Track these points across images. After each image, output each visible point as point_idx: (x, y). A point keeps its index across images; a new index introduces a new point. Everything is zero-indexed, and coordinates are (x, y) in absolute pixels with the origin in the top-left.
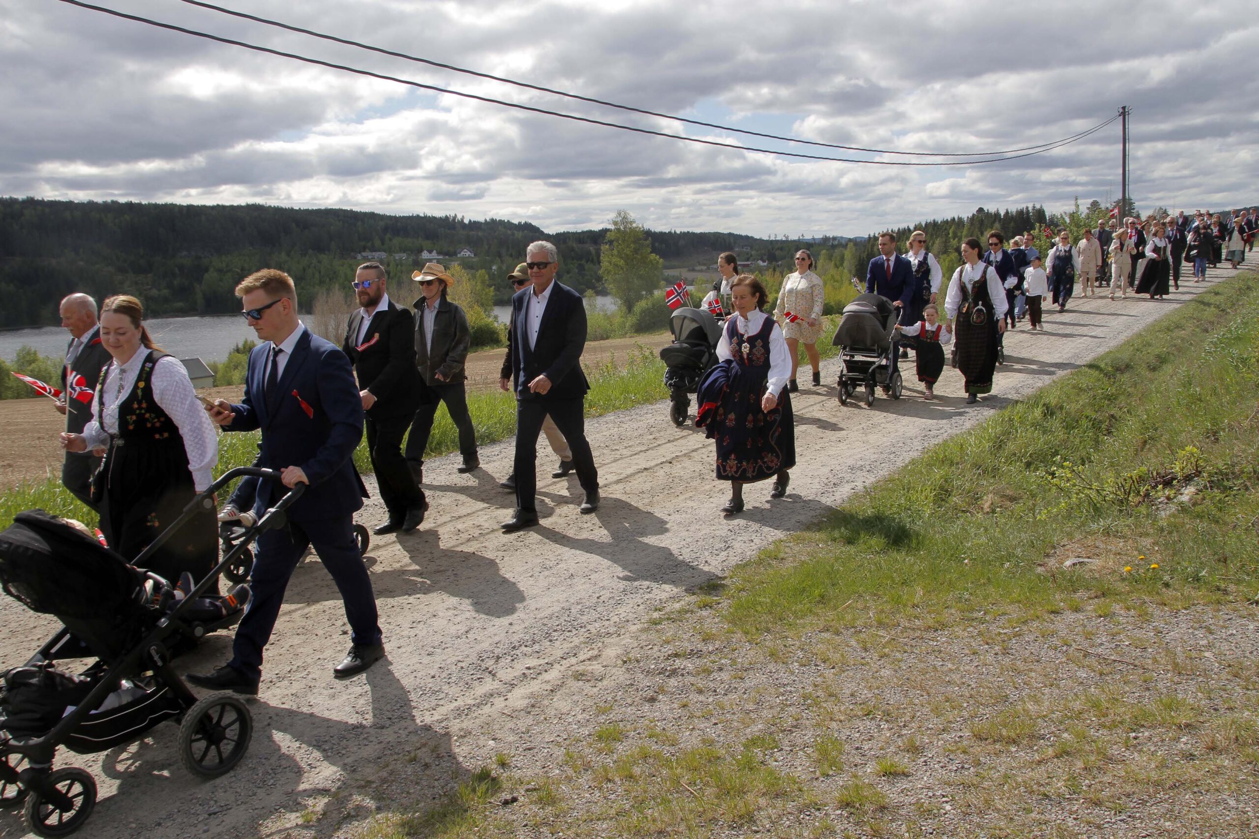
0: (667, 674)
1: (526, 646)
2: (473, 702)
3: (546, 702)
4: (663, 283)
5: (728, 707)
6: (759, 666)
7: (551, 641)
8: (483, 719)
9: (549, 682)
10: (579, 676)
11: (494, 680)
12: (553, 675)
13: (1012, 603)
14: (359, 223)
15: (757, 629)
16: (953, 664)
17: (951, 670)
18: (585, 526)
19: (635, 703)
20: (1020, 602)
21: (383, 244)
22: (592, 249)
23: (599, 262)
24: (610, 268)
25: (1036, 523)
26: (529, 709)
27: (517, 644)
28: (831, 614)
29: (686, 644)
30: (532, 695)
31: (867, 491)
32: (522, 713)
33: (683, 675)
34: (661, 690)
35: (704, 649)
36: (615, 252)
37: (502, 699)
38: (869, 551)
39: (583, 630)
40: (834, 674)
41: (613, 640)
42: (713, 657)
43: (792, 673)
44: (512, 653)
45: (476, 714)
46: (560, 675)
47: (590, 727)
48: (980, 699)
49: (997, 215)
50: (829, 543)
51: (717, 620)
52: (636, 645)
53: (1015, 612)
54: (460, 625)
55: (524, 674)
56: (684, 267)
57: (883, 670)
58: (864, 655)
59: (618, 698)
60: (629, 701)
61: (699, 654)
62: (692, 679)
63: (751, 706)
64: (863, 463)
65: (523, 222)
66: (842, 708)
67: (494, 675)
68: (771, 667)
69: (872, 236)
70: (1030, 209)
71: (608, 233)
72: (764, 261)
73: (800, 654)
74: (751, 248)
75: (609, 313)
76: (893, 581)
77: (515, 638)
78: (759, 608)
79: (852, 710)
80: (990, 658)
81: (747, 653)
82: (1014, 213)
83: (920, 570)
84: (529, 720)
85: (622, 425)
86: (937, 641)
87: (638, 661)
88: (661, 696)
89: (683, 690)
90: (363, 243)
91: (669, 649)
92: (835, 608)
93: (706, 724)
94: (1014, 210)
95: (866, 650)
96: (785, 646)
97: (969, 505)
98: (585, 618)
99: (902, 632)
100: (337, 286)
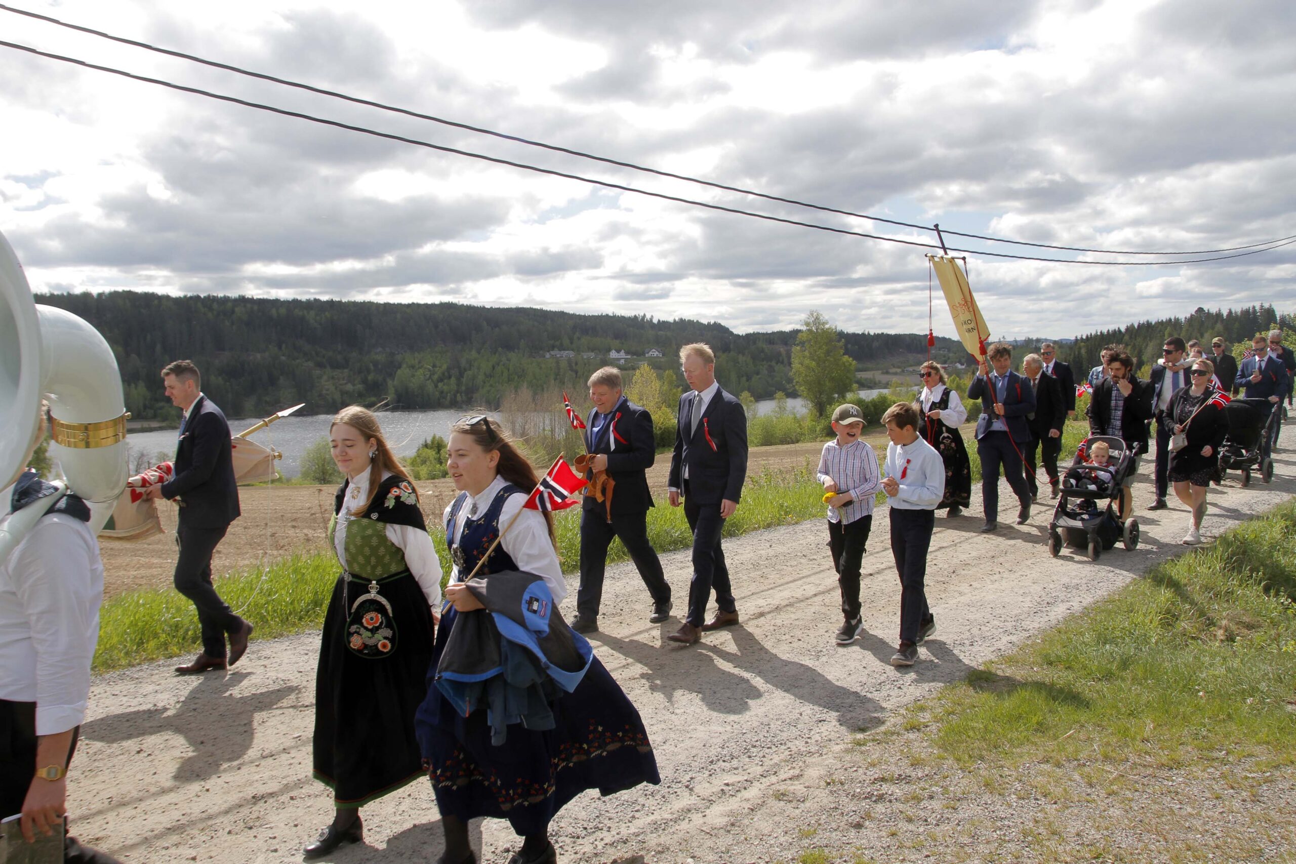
0: (874, 799)
1: (724, 761)
2: (669, 817)
3: (746, 822)
4: (855, 386)
5: (940, 839)
6: (973, 796)
7: (750, 757)
8: (681, 834)
9: (749, 800)
10: (780, 796)
11: (691, 795)
12: (753, 793)
13: (1259, 743)
14: (549, 322)
15: (970, 756)
16: (1193, 808)
17: (1191, 815)
18: (784, 638)
19: (841, 829)
20: (1268, 743)
21: (572, 343)
22: (782, 349)
23: (790, 364)
24: (802, 369)
25: (1280, 654)
26: (729, 828)
27: (715, 759)
28: (1051, 745)
29: (893, 768)
30: (731, 813)
31: (1086, 612)
32: (722, 831)
33: (890, 801)
34: (868, 816)
35: (913, 774)
36: (807, 353)
37: (700, 815)
38: (1089, 677)
39: (783, 747)
40: (1056, 810)
41: (815, 759)
42: (922, 784)
43: (1010, 806)
44: (710, 768)
45: (673, 829)
46: (760, 794)
47: (793, 851)
48: (1228, 850)
49: (1219, 315)
50: (1045, 667)
51: (925, 744)
52: (840, 766)
53: (1263, 755)
54: (656, 735)
55: (722, 790)
56: (878, 369)
57: (1112, 809)
58: (1089, 791)
59: (822, 822)
60: (834, 825)
61: (907, 779)
62: (901, 807)
63: (965, 840)
64: (1079, 582)
65: (712, 322)
66: (1068, 848)
67: (691, 790)
68: (987, 798)
69: (1079, 338)
70: (1258, 308)
71: (800, 335)
72: (962, 364)
73: (1018, 786)
74: (949, 351)
75: (798, 416)
76: (1119, 712)
77: (713, 752)
78: (971, 733)
79: (1078, 851)
80: (1236, 805)
81: (960, 782)
82: (1239, 313)
83: (1148, 702)
84: (729, 839)
85: (818, 533)
86: (1173, 781)
87: (842, 784)
88: (867, 823)
89: (892, 817)
90: (552, 342)
91: (875, 773)
92: (1055, 738)
93: (917, 856)
94: (1239, 310)
95: (1091, 785)
96: (1001, 776)
97: (1200, 631)
98: (785, 735)
99: (1131, 769)
100: (525, 385)
